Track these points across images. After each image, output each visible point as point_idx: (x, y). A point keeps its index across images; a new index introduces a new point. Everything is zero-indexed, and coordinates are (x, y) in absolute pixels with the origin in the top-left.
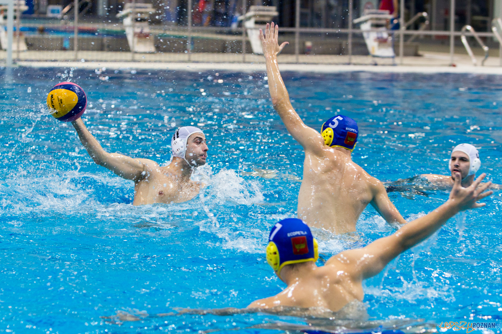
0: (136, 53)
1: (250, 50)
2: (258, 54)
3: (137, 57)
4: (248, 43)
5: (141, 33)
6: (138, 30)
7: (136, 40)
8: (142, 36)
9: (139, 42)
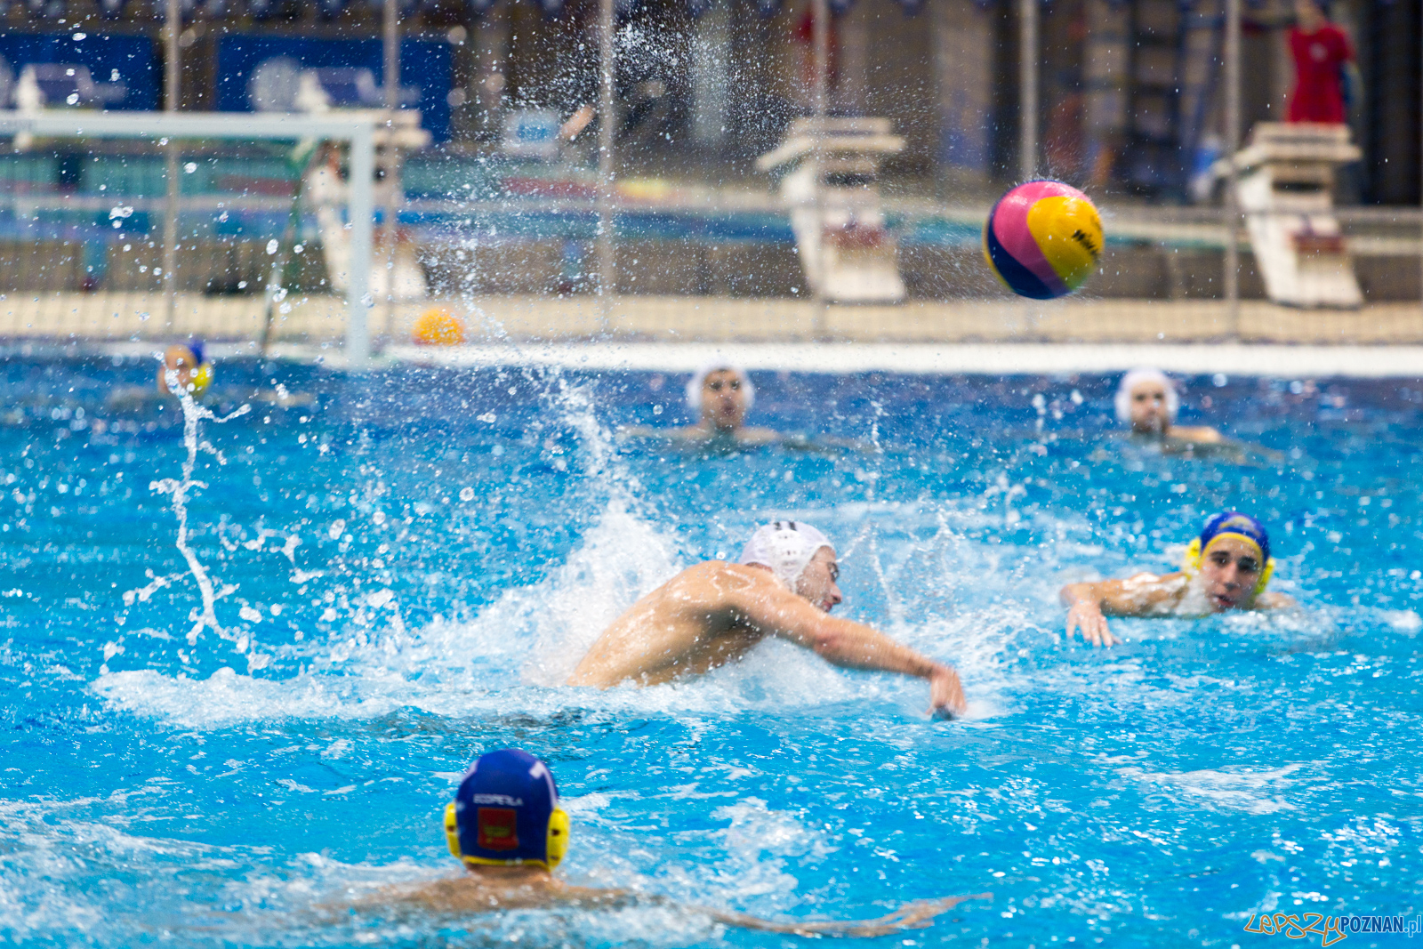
0: (830, 302)
1: (1254, 289)
2: (1288, 305)
3: (837, 319)
4: (1248, 259)
5: (851, 226)
6: (838, 219)
7: (831, 255)
8: (853, 241)
9: (842, 260)
